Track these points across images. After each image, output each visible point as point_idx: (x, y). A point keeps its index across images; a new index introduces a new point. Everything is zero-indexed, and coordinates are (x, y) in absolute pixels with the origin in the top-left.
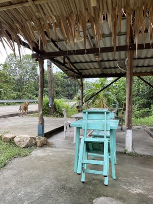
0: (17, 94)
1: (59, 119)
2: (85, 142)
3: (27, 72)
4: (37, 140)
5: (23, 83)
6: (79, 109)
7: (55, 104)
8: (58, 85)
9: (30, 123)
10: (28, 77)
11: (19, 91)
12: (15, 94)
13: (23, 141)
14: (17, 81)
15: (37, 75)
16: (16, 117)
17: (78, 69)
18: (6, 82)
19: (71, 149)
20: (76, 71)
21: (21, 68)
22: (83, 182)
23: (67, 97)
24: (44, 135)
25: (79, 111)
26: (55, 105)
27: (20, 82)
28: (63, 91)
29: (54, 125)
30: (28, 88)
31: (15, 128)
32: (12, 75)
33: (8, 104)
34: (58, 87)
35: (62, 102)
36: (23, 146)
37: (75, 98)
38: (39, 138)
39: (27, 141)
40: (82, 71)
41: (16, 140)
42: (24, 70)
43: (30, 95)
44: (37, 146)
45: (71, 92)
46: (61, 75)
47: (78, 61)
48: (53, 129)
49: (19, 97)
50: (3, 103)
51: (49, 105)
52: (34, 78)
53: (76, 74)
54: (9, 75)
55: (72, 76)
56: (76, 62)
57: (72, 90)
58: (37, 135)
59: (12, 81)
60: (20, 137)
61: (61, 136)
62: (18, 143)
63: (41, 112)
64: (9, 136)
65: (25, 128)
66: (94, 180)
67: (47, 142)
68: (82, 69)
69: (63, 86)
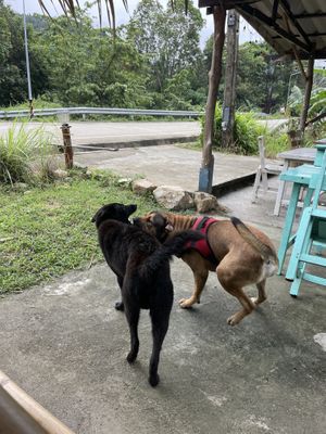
0: (154, 97)
1: (242, 158)
2: (312, 217)
3: (176, 45)
4: (197, 199)
5: (166, 71)
6: (295, 139)
7: (235, 124)
8: (243, 77)
9: (183, 163)
10: (177, 57)
11: (159, 91)
12: (149, 97)
13: (171, 198)
14: (153, 67)
15: (198, 51)
16: (155, 147)
17: (307, 32)
18: (133, 68)
19: (267, 226)
20: (301, 39)
21: (166, 34)
22: (294, 296)
23: (262, 106)
24: (210, 191)
25: (295, 145)
26: (235, 127)
27: (162, 68)
28: (254, 92)
29: (230, 171)
30: (176, 82)
31: (155, 170)
32: (144, 52)
33: (138, 119)
34: (244, 81)
35: (253, 120)
36: (171, 207)
37: (282, 109)
38: (202, 196)
39: (178, 199)
40: (317, 38)
41: (158, 193)
42: (171, 40)
43: (180, 101)
44: (196, 210)
45: (275, 96)
46: (254, 50)
47: (310, 10)
48: (229, 179)
49: (158, 104)
50: (127, 116)
51: (223, 124)
52: (191, 60)
53: (298, 47)
54: (140, 52)
55: (287, 53)
56: (305, 15)
57: (276, 89)
58: (197, 189)
59: (145, 66)
60: (164, 189)
61: (245, 196)
62: (162, 200)
63: (209, 142)
64: (145, 184)
65: (172, 172)
66: (317, 295)
67: (217, 205)
68: (316, 34)
69: (255, 79)
